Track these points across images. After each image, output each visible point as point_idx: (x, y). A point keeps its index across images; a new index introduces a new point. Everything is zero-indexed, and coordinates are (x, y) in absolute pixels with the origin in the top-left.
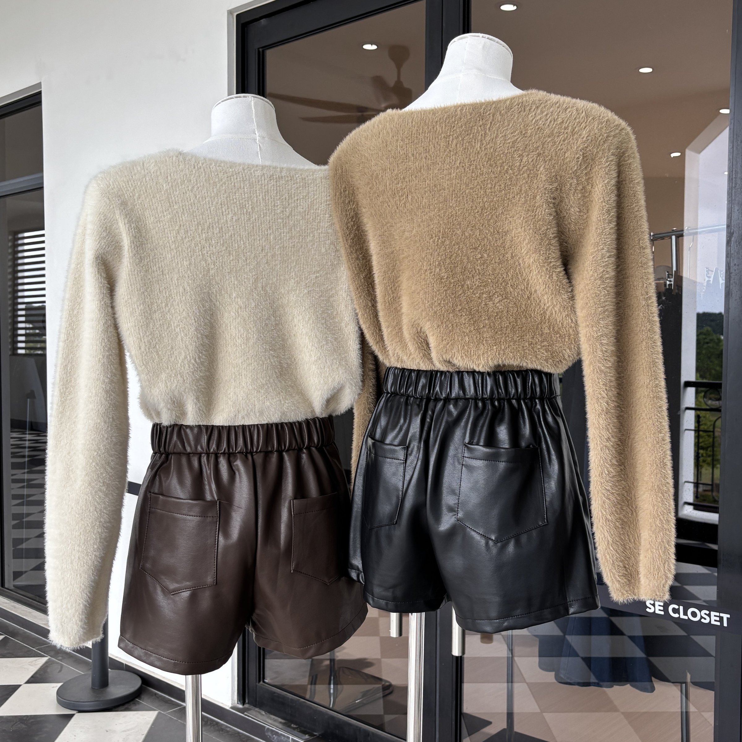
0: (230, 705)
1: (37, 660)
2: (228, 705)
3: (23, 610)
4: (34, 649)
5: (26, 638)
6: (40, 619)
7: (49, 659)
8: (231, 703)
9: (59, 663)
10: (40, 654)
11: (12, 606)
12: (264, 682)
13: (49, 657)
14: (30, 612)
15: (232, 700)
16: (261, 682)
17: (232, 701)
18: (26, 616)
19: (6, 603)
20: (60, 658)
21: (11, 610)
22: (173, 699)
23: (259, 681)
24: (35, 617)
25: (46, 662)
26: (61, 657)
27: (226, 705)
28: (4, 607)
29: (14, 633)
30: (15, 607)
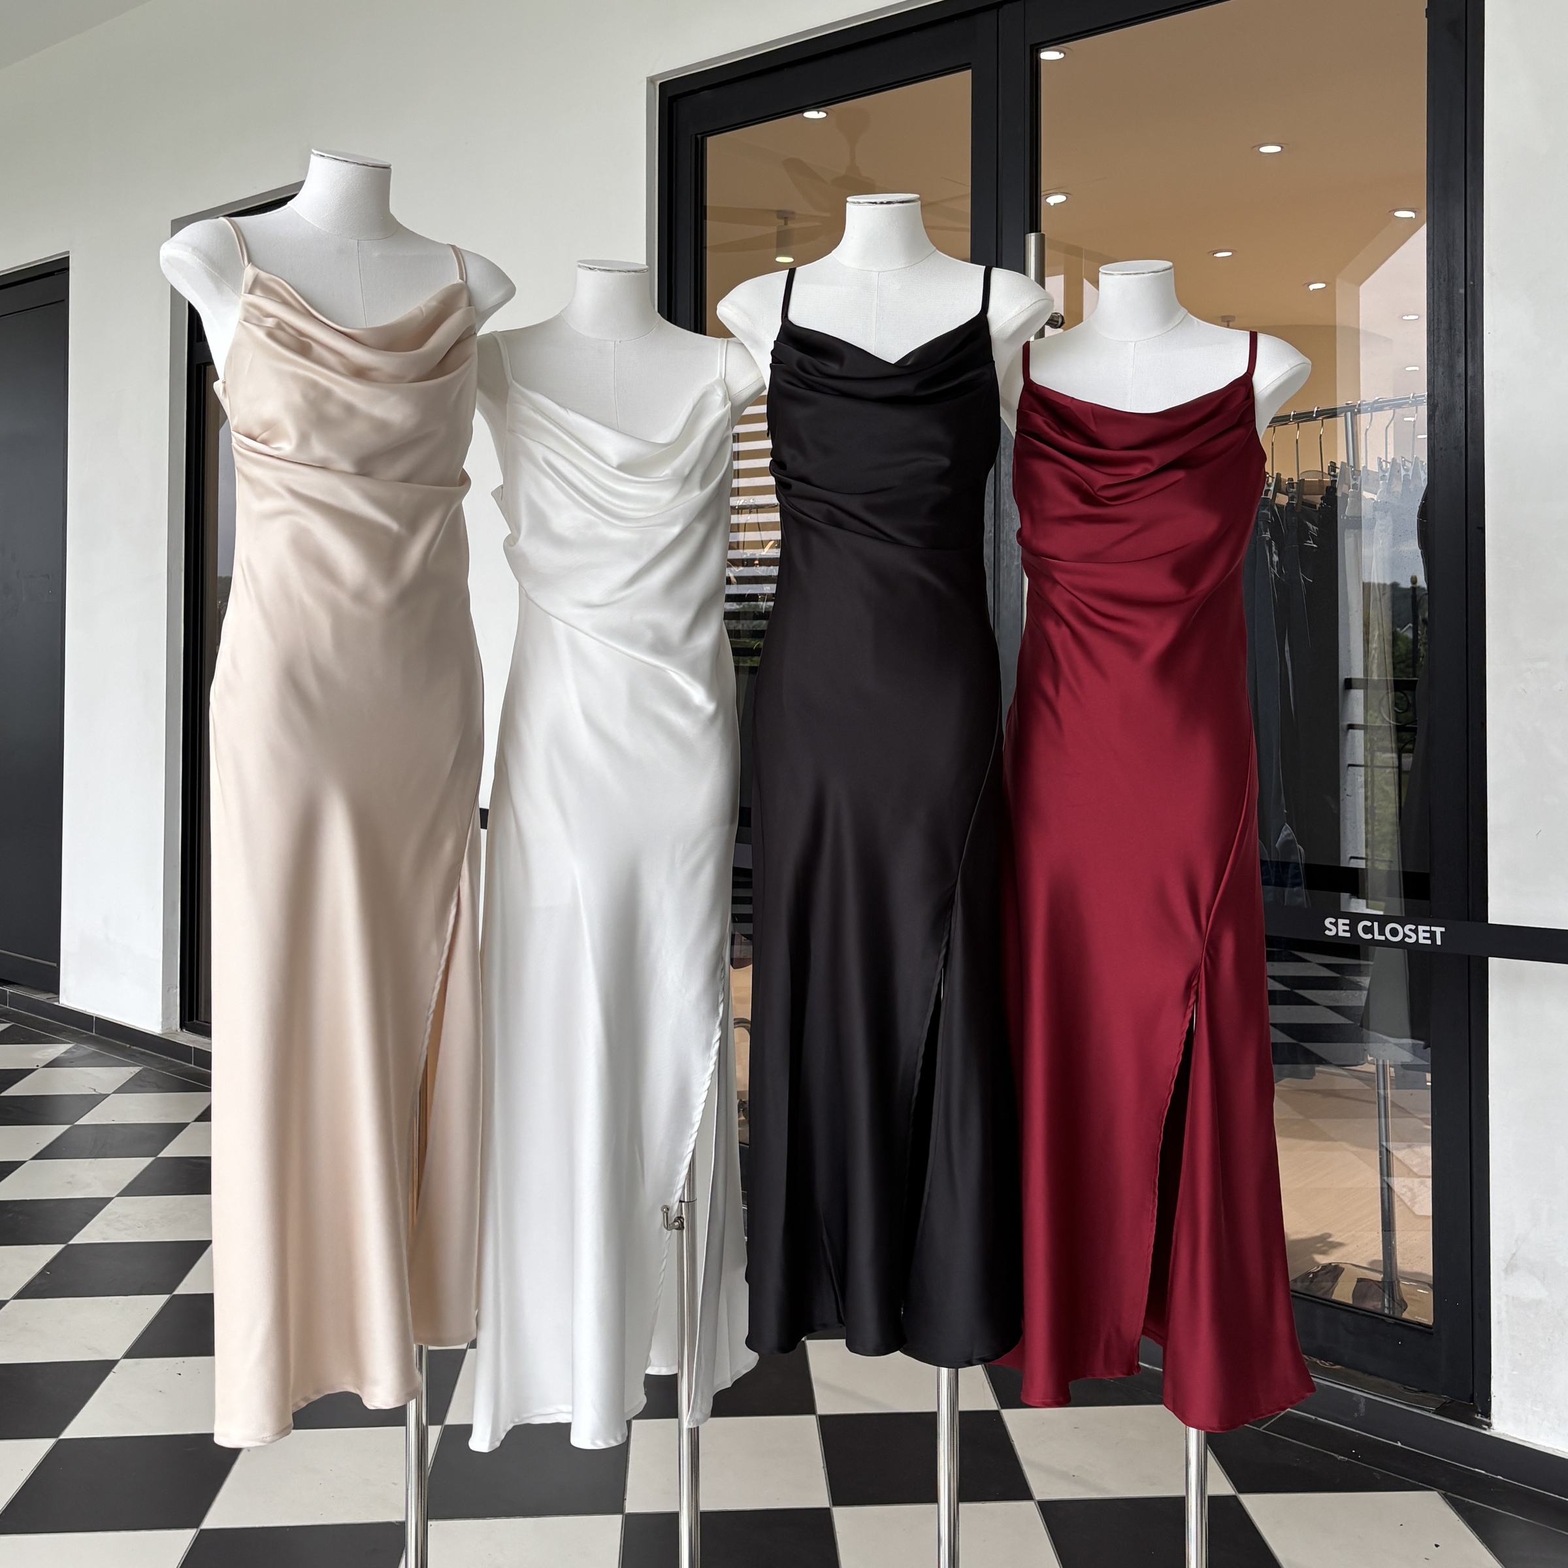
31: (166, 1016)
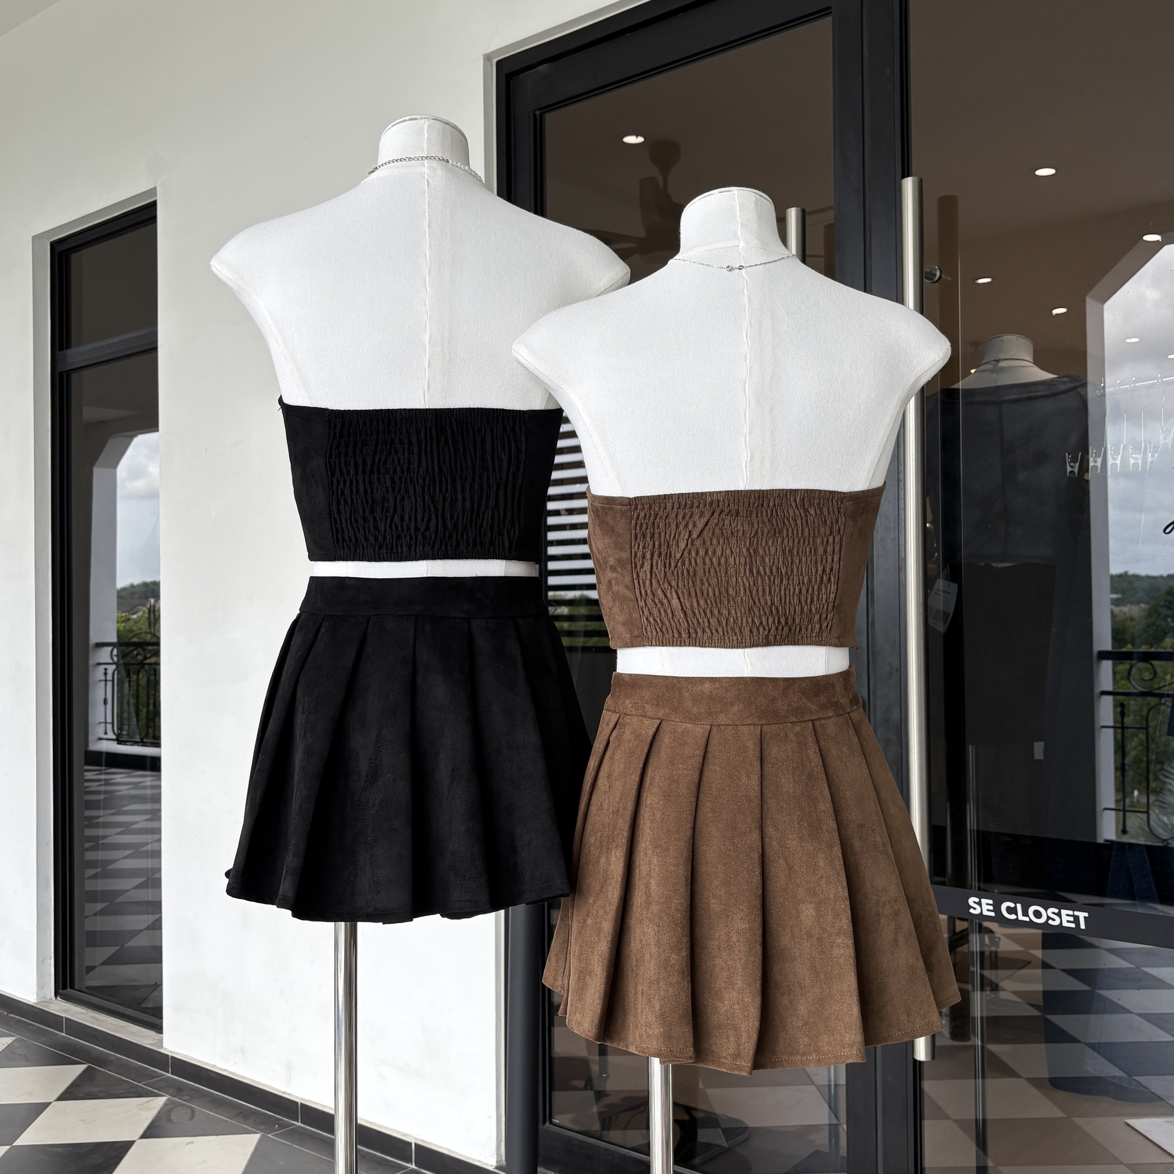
0: (495, 1164)
1: (148, 1102)
2: (490, 1163)
3: (111, 1024)
4: (140, 1084)
5: (124, 1069)
6: (143, 1037)
7: (168, 1099)
8: (495, 1160)
9: (185, 1105)
10: (152, 1092)
11: (93, 1018)
12: (551, 1123)
13: (168, 1096)
14: (122, 1026)
15: (498, 1154)
16: (547, 1124)
17: (497, 1158)
18: (117, 1032)
19: (82, 1013)
20: (188, 1098)
21: (92, 1023)
22: (388, 1158)
23: (544, 1122)
24: (134, 1034)
25: (165, 1105)
26: (188, 1095)
27: (487, 1164)
28: (79, 1019)
29: (101, 1061)
30: (97, 1019)
31: (40, 986)
